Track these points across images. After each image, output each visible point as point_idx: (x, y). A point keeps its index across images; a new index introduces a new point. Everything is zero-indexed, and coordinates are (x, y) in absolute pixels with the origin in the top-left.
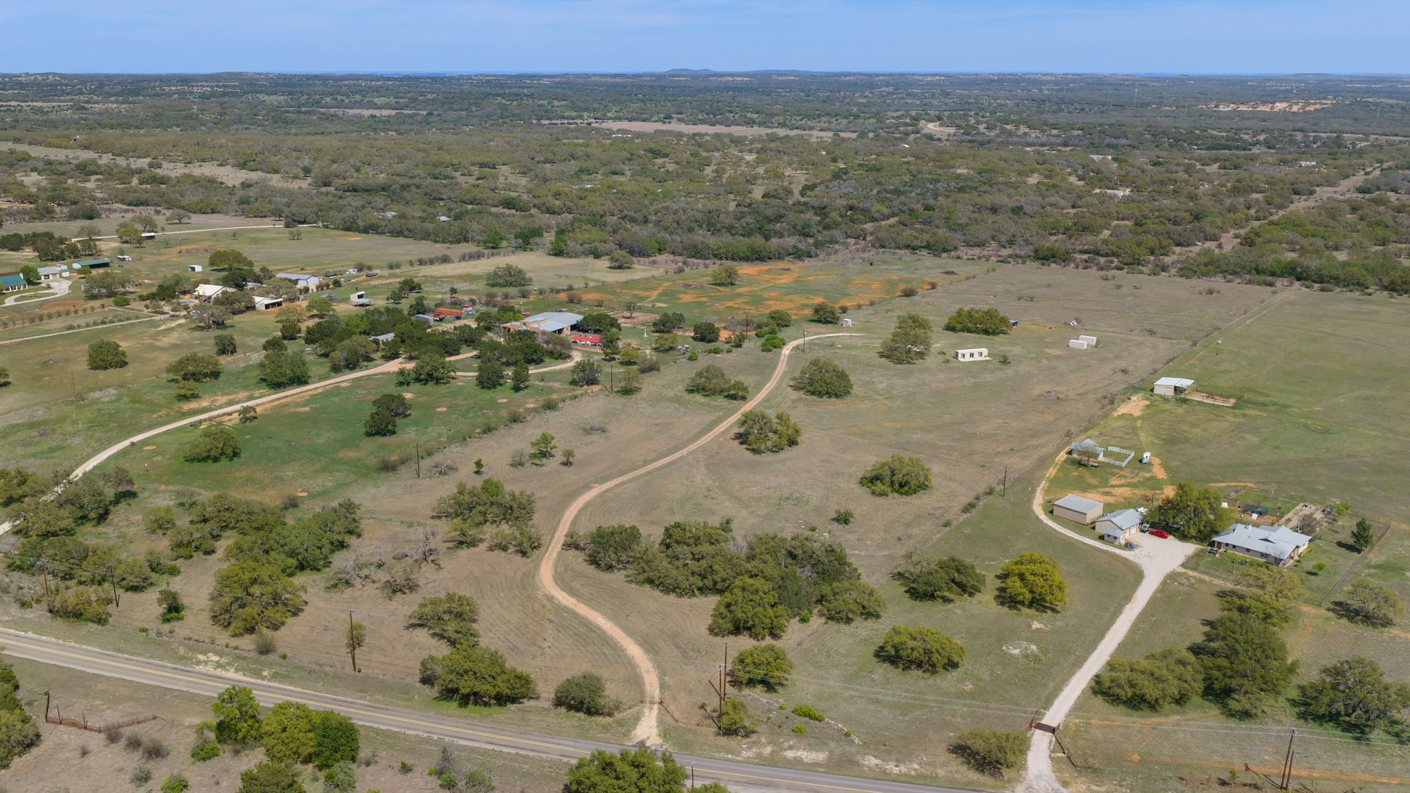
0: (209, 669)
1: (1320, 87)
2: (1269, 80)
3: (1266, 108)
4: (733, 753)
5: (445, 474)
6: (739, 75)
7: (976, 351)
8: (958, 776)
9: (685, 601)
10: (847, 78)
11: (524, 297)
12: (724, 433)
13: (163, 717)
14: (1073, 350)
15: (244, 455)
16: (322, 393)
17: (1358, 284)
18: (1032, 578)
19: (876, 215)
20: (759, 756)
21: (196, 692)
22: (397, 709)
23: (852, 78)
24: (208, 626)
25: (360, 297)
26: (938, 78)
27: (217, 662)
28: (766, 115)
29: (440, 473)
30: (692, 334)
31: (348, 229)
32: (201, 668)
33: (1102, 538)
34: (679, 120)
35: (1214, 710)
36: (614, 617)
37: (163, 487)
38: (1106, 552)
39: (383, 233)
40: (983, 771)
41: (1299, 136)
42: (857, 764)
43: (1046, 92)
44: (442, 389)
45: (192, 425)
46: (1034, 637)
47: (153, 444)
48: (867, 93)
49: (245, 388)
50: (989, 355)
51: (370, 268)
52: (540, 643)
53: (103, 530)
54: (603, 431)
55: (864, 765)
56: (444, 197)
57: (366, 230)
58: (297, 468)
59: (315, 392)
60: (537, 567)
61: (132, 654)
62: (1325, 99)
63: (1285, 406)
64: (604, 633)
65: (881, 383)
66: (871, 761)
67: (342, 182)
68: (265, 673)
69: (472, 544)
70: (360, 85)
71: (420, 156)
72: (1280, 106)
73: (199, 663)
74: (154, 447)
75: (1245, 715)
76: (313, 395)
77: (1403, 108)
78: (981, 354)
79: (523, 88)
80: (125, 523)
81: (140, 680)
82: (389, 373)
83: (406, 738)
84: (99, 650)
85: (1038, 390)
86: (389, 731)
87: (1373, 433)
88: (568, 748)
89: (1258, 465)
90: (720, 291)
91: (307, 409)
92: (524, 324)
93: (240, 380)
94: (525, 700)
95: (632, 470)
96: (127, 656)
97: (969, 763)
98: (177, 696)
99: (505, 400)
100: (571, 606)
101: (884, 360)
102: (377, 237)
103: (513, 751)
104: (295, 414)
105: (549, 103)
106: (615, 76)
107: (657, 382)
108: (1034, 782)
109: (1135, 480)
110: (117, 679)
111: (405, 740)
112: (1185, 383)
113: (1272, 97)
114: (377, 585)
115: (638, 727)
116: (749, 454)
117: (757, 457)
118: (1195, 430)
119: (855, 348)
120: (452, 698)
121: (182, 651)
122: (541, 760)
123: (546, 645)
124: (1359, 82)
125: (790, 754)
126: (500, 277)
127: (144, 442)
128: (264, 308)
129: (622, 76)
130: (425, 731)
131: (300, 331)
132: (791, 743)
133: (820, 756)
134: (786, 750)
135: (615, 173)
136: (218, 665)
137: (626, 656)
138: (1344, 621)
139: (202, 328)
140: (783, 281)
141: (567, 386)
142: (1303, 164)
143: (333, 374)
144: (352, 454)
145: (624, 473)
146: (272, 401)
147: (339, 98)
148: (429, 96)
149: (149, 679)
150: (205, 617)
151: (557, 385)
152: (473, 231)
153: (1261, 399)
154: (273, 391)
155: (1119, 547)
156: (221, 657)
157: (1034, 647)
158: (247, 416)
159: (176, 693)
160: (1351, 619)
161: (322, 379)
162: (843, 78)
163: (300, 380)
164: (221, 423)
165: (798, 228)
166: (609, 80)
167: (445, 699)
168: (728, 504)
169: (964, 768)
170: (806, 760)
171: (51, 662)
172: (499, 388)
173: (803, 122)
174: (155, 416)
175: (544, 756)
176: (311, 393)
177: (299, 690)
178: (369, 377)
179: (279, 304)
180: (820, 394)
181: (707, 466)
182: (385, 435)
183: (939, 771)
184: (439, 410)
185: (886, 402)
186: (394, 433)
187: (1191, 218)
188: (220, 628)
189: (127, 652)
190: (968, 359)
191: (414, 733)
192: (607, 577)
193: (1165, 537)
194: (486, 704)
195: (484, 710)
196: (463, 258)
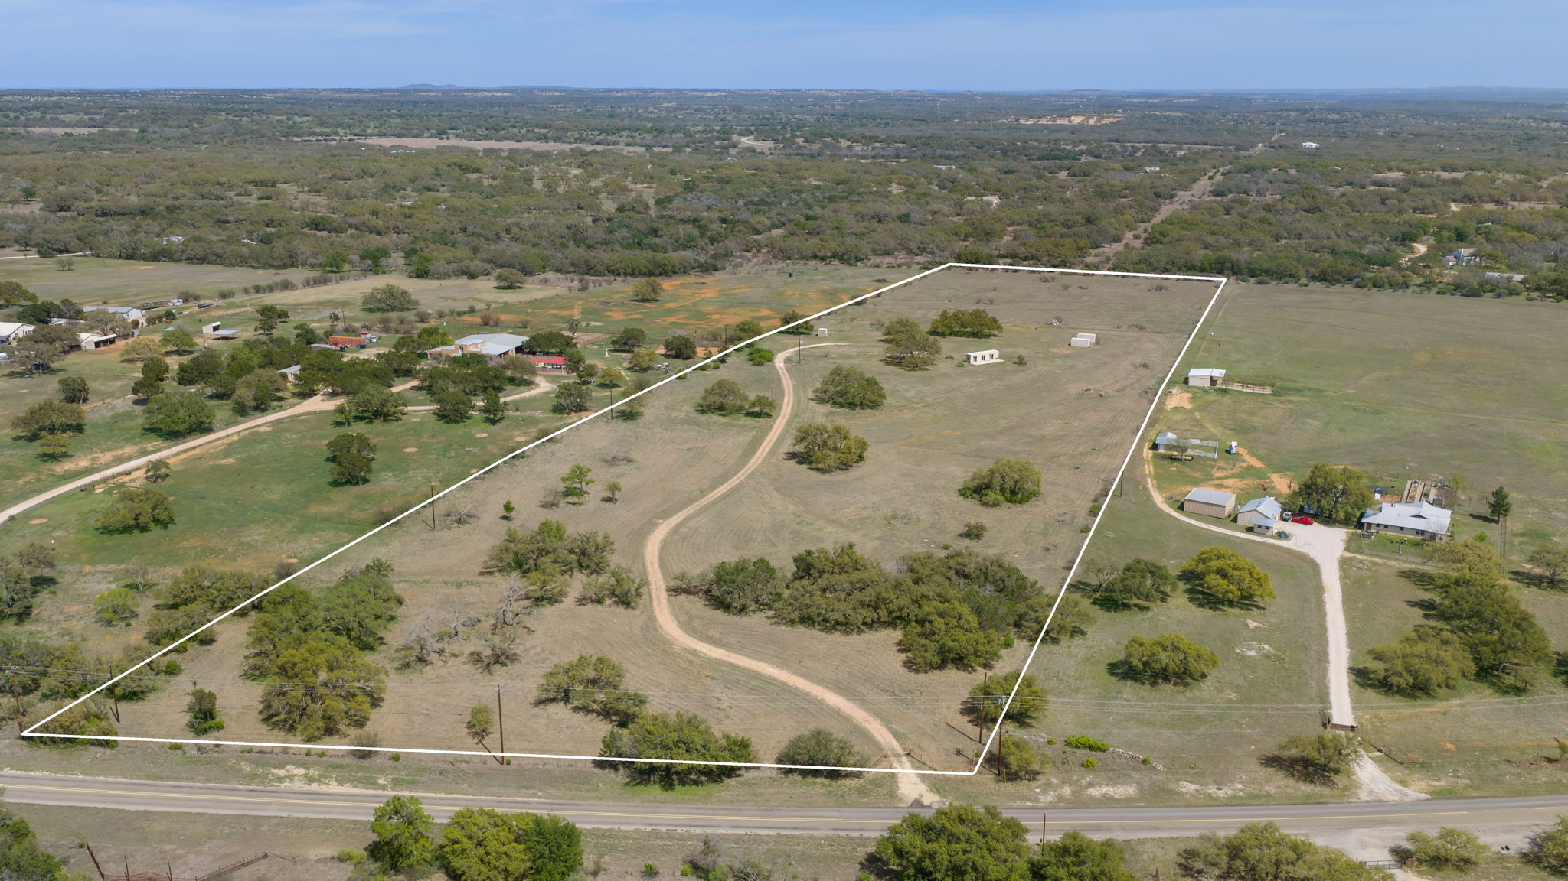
0: (299, 785)
1: (1103, 104)
2: (1052, 96)
3: (1064, 121)
4: (1030, 800)
5: (465, 522)
6: (497, 90)
7: (987, 353)
8: (1290, 791)
9: (854, 638)
10: (620, 94)
11: (422, 321)
12: (772, 452)
13: (276, 852)
14: (1076, 348)
15: (181, 520)
16: (239, 441)
17: (1291, 276)
18: (1236, 573)
19: (758, 227)
20: (1061, 798)
21: (303, 815)
22: (586, 802)
23: (625, 94)
24: (265, 732)
25: (216, 329)
26: (718, 93)
27: (306, 775)
28: (557, 129)
29: (459, 522)
30: (663, 351)
31: (130, 257)
32: (286, 785)
33: (1250, 530)
34: (457, 136)
35: (1487, 690)
36: (784, 665)
37: (88, 568)
38: (1264, 543)
39: (179, 260)
40: (1312, 782)
41: (1117, 146)
42: (1176, 793)
43: (838, 107)
44: (394, 427)
45: (83, 489)
46: (1258, 636)
47: (41, 517)
48: (651, 109)
49: (130, 440)
50: (1000, 357)
51: (197, 298)
52: (715, 703)
53: (33, 628)
54: (630, 461)
55: (1183, 793)
56: (231, 218)
57: (155, 257)
58: (263, 531)
59: (230, 440)
60: (652, 617)
61: (177, 779)
62: (1116, 112)
63: (1320, 391)
64: (785, 684)
65: (908, 391)
66: (1189, 787)
67: (85, 205)
68: (381, 781)
69: (553, 600)
70: (28, 101)
71: (174, 174)
72: (1077, 120)
73: (281, 780)
74: (44, 520)
75: (1518, 691)
76: (229, 444)
77: (1192, 120)
78: (992, 356)
79: (243, 103)
80: (61, 617)
81: (214, 811)
82: (315, 413)
83: (626, 836)
84: (125, 780)
85: (1074, 389)
86: (598, 829)
87: (1419, 411)
88: (837, 820)
89: (1339, 448)
90: (646, 307)
91: (230, 461)
92: (461, 348)
93: (114, 430)
94: (742, 772)
95: (691, 501)
96: (170, 783)
97: (1293, 775)
98: (279, 824)
99: (485, 435)
100: (724, 658)
101: (892, 368)
102: (173, 264)
103: (773, 833)
104: (218, 468)
105: (288, 119)
106: (350, 91)
107: (656, 404)
108: (1372, 786)
109: (1236, 471)
110: (178, 814)
111: (626, 838)
112: (1218, 373)
113: (1065, 111)
114: (460, 659)
115: (900, 785)
116: (815, 474)
117: (827, 477)
118: (1255, 419)
119: (851, 357)
120: (649, 781)
121: (247, 768)
122: (814, 838)
123: (724, 705)
124: (1136, 97)
125: (1094, 792)
126: (380, 301)
127: (27, 515)
128: (93, 347)
129: (358, 91)
130: (644, 824)
131: (167, 370)
132: (1088, 779)
133: (1130, 790)
134: (1087, 788)
135: (429, 189)
136: (311, 780)
137: (828, 707)
138: (1533, 589)
139: (22, 375)
140: (709, 295)
141: (551, 415)
142: (1148, 169)
143: (240, 419)
144: (326, 509)
145: (684, 505)
146: (177, 454)
147: (12, 115)
148: (130, 111)
149: (224, 808)
150: (254, 719)
151: (538, 414)
152: (302, 253)
153: (1292, 385)
154: (168, 443)
155: (1272, 537)
156: (307, 768)
157: (1266, 647)
158: (157, 473)
159: (276, 821)
160: (1539, 586)
161: (229, 424)
162: (614, 94)
163: (203, 428)
164: (123, 485)
165: (681, 241)
166: (343, 95)
167: (640, 783)
168: (830, 529)
169: (1291, 781)
170: (1116, 796)
171: (64, 804)
172: (467, 421)
173: (602, 137)
174: (21, 482)
175: (815, 833)
176: (225, 441)
177: (443, 795)
178: (292, 418)
179: (112, 341)
180: (852, 405)
181: (777, 490)
182: (357, 483)
183: (1267, 788)
184: (407, 450)
185: (927, 410)
186: (366, 481)
187: (1083, 221)
188: (282, 733)
189: (168, 778)
190: (980, 362)
191: (632, 828)
192: (743, 620)
193: (1311, 524)
194: (696, 783)
195: (699, 791)
196: (307, 284)
